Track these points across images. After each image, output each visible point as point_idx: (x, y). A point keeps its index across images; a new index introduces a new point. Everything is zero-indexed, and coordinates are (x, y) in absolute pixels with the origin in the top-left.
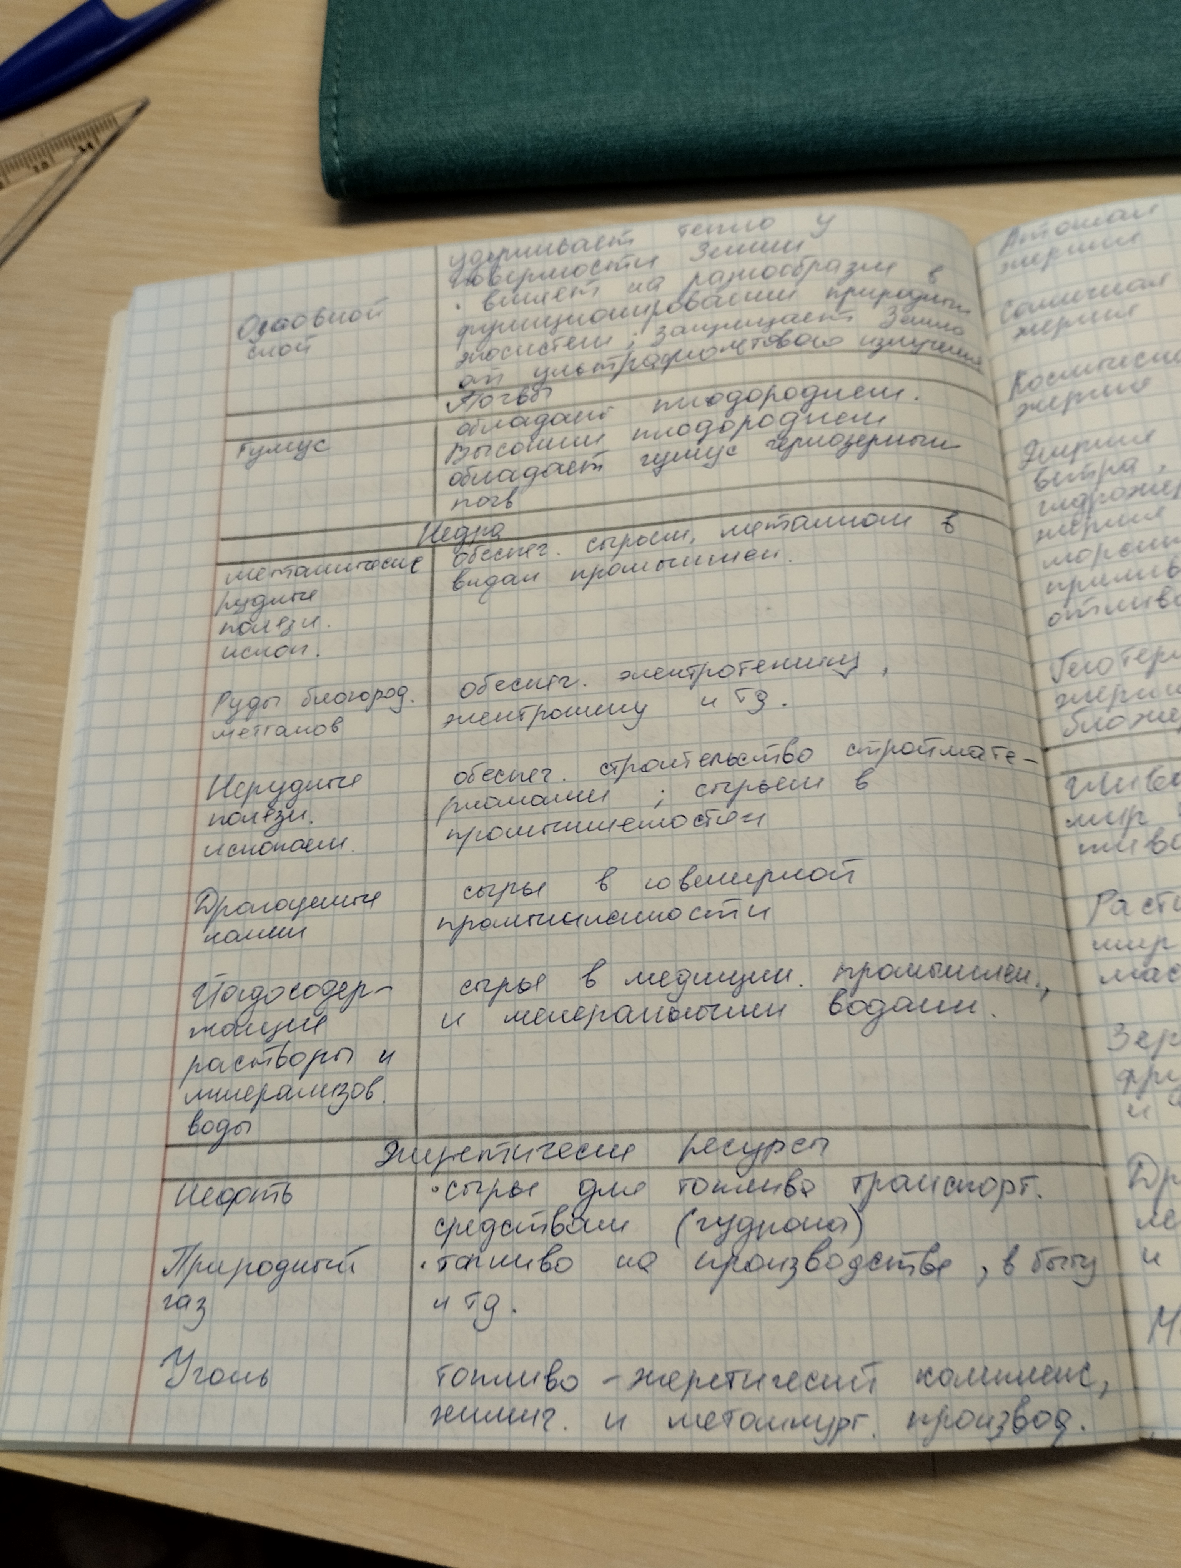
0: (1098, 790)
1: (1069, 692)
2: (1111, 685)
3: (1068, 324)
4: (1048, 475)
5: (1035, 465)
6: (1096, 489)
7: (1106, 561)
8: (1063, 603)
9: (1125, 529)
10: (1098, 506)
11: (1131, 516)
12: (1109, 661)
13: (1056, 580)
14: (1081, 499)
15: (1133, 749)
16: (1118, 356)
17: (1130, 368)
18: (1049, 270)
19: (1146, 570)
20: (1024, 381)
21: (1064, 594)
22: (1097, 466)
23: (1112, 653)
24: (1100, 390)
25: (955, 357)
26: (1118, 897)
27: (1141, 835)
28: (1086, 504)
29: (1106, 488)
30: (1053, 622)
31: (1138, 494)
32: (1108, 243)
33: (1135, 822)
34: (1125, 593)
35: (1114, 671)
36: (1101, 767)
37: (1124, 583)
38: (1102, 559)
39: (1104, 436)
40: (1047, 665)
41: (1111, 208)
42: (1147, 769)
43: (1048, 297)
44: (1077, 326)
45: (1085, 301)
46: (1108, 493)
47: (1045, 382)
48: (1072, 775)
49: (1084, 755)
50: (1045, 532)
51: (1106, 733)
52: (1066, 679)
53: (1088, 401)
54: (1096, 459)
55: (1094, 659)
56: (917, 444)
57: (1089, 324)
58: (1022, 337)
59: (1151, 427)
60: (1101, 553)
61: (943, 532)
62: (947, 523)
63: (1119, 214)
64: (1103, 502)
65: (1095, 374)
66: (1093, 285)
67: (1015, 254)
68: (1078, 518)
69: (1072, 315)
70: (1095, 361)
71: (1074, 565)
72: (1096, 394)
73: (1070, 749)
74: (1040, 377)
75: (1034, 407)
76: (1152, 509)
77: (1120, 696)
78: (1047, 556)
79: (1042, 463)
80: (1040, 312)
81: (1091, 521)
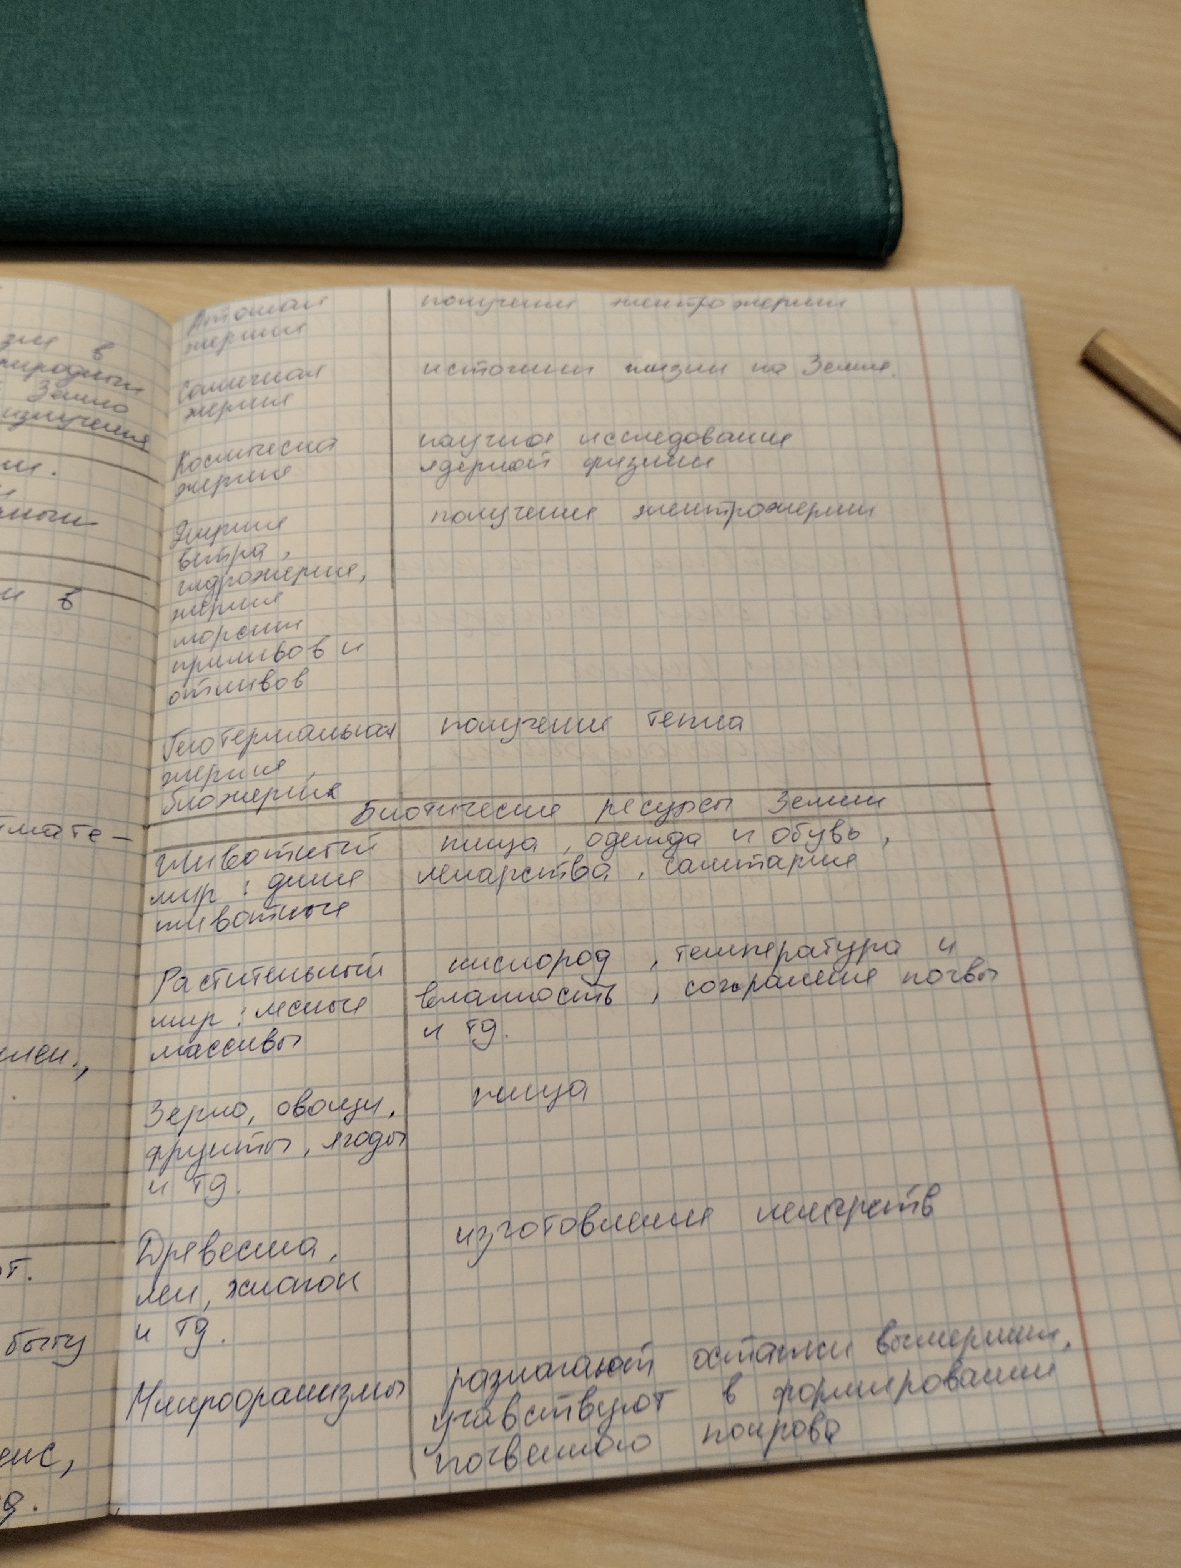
0: (180, 869)
1: (173, 770)
2: (208, 764)
3: (229, 409)
4: (190, 556)
5: (182, 545)
6: (227, 573)
7: (224, 642)
8: (183, 683)
9: (244, 612)
10: (225, 588)
11: (252, 600)
12: (210, 741)
13: (181, 659)
14: (212, 582)
15: (216, 828)
16: (267, 443)
17: (275, 454)
18: (223, 353)
19: (256, 654)
20: (186, 461)
21: (185, 673)
22: (230, 550)
23: (214, 734)
24: (246, 475)
25: (111, 434)
26: (181, 975)
27: (209, 912)
28: (216, 586)
29: (235, 572)
30: (172, 701)
31: (261, 579)
32: (276, 332)
33: (205, 901)
34: (233, 675)
35: (212, 752)
36: (187, 846)
37: (235, 665)
38: (220, 641)
39: (242, 521)
40: (161, 742)
41: (286, 297)
42: (223, 848)
43: (218, 380)
44: (237, 411)
45: (248, 386)
46: (236, 577)
47: (202, 464)
48: (162, 853)
49: (174, 834)
50: (180, 612)
51: (196, 812)
52: (173, 757)
53: (234, 485)
54: (232, 542)
55: (198, 738)
56: (45, 520)
57: (247, 410)
58: (191, 418)
59: (283, 514)
60: (221, 635)
61: (59, 609)
62: (65, 600)
63: (291, 303)
64: (230, 586)
65: (245, 459)
66: (257, 371)
67: (197, 337)
68: (208, 599)
69: (234, 400)
70: (246, 447)
71: (197, 645)
72: (242, 479)
73: (165, 826)
74: (199, 458)
75: (190, 488)
76: (271, 594)
77: (214, 775)
78: (177, 635)
79: (187, 543)
80: (209, 394)
81: (218, 603)
